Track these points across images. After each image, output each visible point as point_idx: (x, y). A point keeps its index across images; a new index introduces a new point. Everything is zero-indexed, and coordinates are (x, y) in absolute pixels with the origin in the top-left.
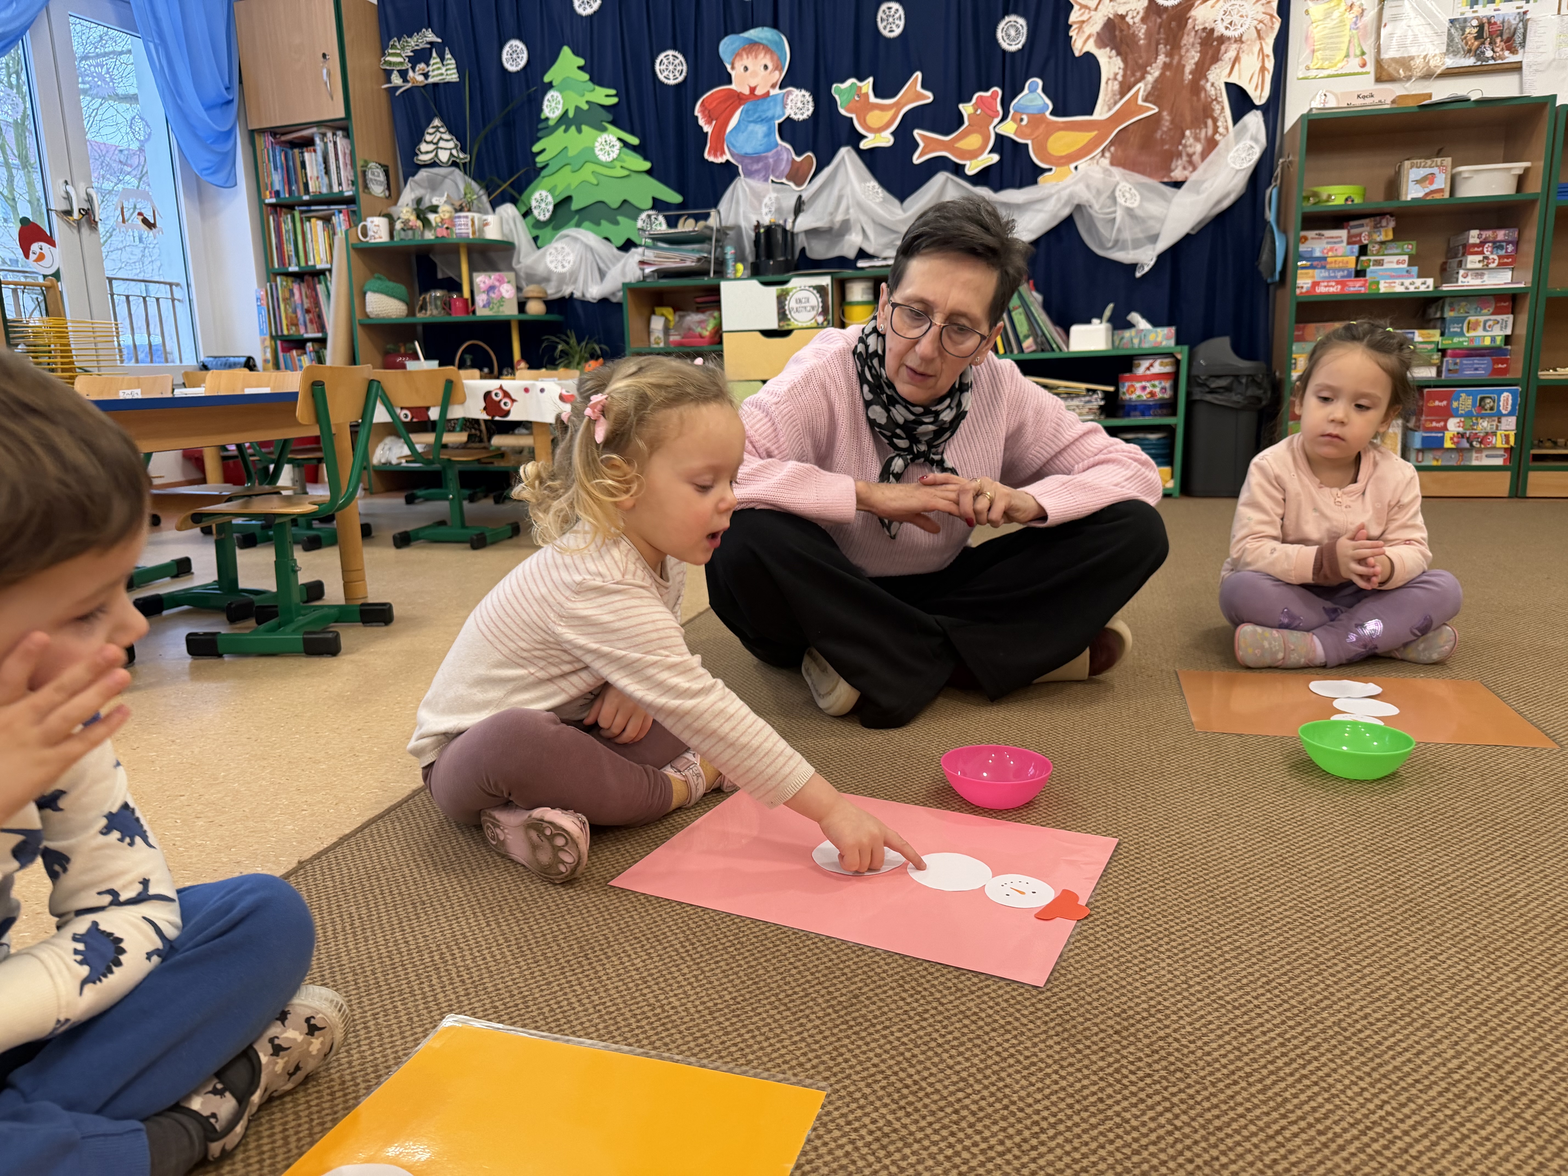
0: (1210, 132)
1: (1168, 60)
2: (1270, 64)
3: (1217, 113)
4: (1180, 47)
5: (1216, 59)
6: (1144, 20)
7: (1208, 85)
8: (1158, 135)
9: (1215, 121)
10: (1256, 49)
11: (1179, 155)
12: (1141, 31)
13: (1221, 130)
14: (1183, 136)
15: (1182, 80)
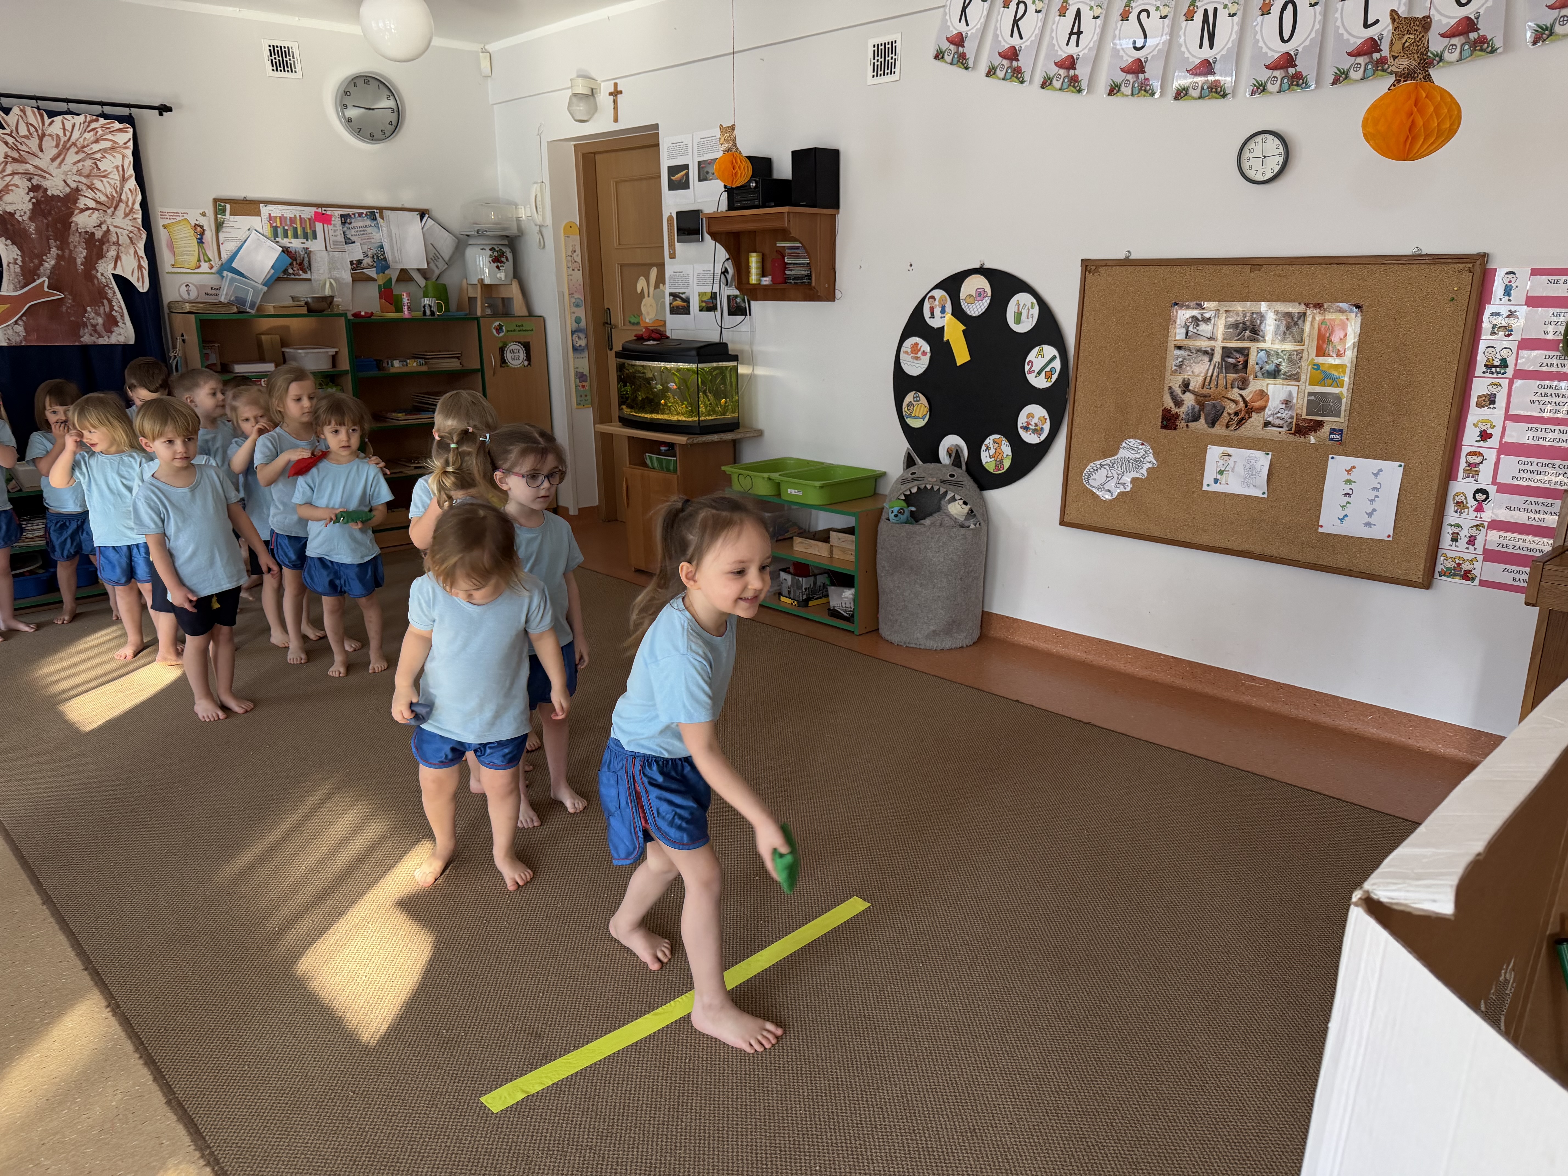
0: (107, 310)
1: (60, 252)
2: (145, 263)
3: (110, 295)
4: (68, 244)
5: (101, 256)
6: (30, 218)
7: (99, 275)
8: (64, 309)
9: (110, 301)
10: (132, 251)
11: (85, 325)
12: (32, 228)
13: (116, 308)
14: (86, 311)
15: (77, 270)
